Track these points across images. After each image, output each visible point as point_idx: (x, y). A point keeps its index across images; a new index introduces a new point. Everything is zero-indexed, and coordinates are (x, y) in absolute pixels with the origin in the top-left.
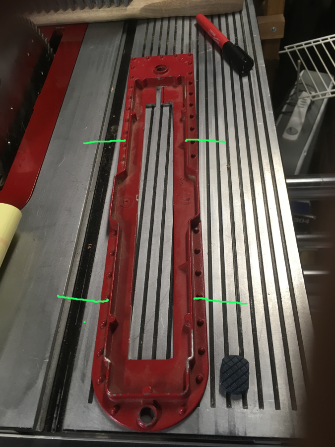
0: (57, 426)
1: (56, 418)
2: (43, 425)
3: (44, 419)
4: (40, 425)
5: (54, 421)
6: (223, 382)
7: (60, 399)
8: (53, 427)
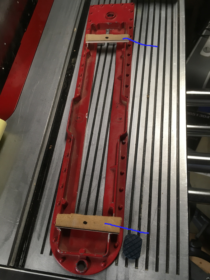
2: (14, 263)
7: (25, 247)
8: (20, 264)
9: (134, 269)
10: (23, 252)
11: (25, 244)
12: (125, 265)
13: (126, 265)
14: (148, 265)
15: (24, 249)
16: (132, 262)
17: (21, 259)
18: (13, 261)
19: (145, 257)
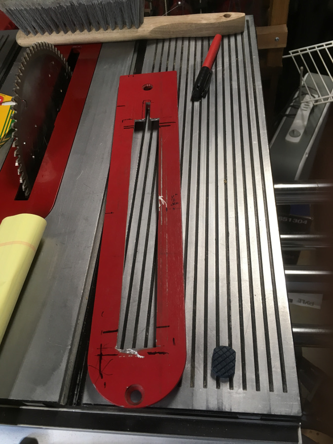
0: (78, 401)
1: (77, 394)
2: (66, 400)
3: (67, 395)
4: (64, 400)
5: (75, 397)
6: (214, 367)
7: (80, 379)
8: (74, 401)
9: (229, 390)
10: (77, 387)
11: (79, 375)
12: (216, 387)
13: (218, 386)
14: (246, 384)
15: (78, 382)
16: (225, 382)
17: (75, 395)
18: (64, 398)
19: (241, 375)
